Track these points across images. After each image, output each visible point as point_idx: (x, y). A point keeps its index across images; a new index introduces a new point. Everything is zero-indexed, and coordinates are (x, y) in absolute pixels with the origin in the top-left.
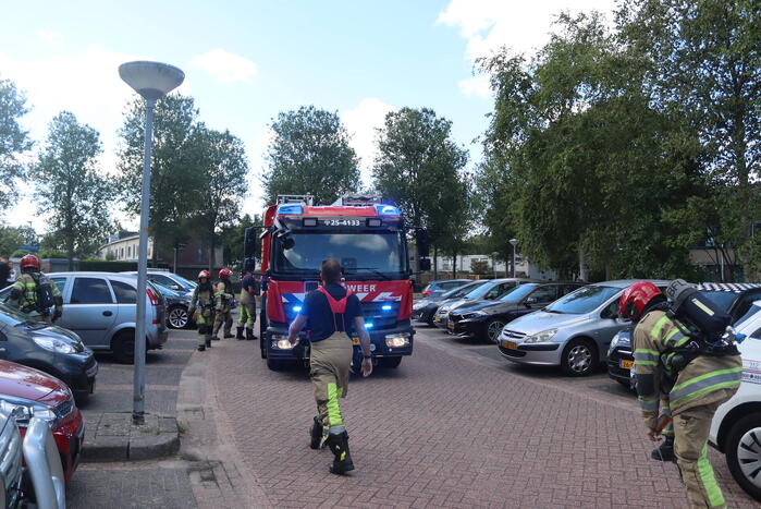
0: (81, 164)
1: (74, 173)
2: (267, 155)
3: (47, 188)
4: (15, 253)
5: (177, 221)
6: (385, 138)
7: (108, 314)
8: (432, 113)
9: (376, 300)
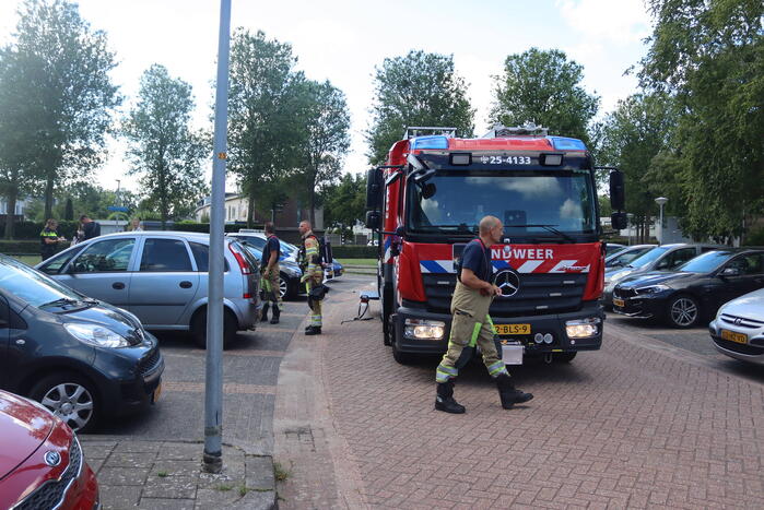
0: (173, 120)
1: (166, 130)
2: (372, 108)
3: (140, 145)
4: (111, 216)
5: (275, 180)
6: (503, 86)
7: (186, 285)
8: (563, 56)
9: (554, 270)
